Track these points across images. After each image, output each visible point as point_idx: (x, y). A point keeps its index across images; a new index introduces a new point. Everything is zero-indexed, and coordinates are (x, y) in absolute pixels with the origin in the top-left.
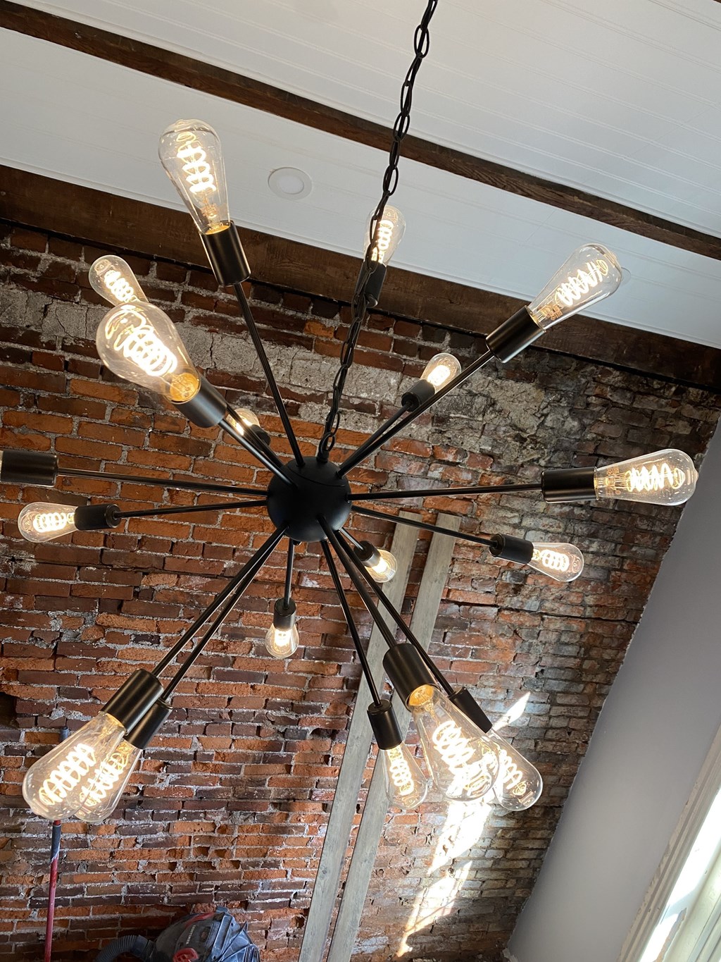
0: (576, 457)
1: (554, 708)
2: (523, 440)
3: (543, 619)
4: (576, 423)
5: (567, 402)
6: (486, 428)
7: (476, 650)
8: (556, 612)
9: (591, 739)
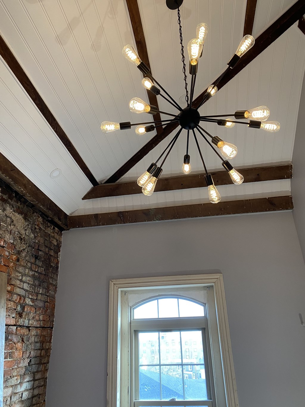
0: (34, 249)
1: (35, 382)
2: (22, 239)
3: (29, 330)
4: (33, 235)
5: (31, 226)
6: (12, 231)
7: (11, 352)
8: (33, 326)
9: (46, 398)
